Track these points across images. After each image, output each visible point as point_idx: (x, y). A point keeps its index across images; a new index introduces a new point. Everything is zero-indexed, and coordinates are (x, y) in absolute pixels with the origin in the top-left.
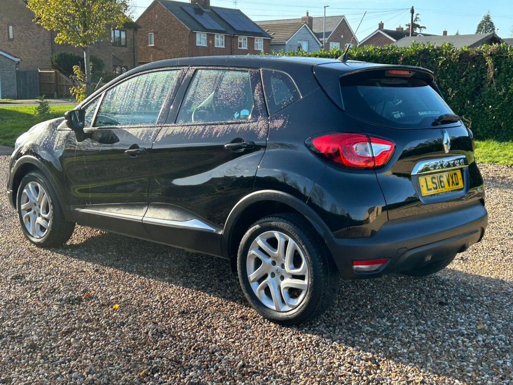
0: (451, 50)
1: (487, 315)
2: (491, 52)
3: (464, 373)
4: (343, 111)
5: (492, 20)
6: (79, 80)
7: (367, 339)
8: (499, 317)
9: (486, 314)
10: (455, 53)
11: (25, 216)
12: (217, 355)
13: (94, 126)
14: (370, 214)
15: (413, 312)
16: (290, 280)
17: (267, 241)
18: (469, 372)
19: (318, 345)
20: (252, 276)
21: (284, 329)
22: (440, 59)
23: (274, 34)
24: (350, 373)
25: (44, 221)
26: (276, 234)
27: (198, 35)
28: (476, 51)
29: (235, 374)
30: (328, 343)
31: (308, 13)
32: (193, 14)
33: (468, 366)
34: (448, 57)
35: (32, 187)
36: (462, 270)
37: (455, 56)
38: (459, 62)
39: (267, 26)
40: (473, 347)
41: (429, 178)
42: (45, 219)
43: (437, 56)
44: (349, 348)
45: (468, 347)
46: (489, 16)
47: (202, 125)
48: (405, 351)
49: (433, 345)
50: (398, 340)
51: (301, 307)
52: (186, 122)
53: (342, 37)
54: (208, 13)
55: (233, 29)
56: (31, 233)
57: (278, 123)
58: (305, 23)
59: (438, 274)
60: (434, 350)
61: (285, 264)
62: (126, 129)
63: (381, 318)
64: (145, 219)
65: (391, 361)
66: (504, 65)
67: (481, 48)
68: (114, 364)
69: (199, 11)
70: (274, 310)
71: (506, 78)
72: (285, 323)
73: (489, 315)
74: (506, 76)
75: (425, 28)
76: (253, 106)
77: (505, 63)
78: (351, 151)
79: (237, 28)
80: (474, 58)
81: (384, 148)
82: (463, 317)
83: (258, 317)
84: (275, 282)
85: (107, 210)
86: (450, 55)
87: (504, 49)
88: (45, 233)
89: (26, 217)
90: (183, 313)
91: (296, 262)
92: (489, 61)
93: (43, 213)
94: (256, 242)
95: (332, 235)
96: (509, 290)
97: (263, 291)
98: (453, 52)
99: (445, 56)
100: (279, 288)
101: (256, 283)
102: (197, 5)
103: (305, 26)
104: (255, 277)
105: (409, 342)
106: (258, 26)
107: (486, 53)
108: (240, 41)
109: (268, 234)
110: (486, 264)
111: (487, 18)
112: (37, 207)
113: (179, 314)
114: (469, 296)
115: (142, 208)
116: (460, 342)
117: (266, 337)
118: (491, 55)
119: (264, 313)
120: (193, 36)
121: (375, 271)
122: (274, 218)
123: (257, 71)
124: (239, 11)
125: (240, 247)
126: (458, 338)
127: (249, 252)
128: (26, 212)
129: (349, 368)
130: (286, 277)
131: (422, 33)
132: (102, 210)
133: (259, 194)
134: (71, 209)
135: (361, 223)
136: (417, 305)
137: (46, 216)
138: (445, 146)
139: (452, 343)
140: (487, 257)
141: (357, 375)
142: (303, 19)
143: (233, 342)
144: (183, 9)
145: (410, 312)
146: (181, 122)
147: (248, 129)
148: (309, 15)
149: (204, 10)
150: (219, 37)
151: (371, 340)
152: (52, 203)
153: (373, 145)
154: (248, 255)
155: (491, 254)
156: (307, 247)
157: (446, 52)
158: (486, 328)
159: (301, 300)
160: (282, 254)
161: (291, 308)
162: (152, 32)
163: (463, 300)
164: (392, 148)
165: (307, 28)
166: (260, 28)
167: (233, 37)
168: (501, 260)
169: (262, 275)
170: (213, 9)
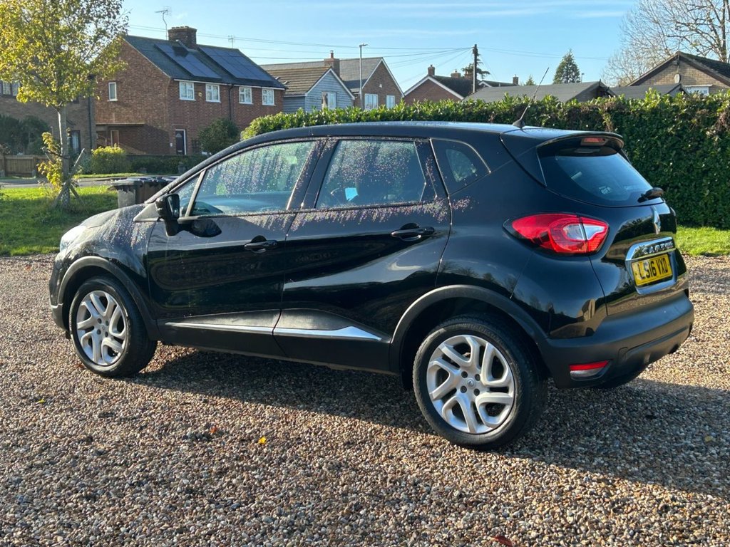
0: (557, 106)
1: (707, 426)
2: (609, 108)
3: (713, 488)
4: (544, 187)
5: (576, 61)
6: (52, 153)
7: (587, 459)
8: (723, 428)
9: (705, 425)
10: (562, 110)
11: (83, 337)
12: (421, 486)
13: (191, 214)
14: (584, 312)
15: (622, 428)
16: (488, 393)
17: (454, 348)
18: (718, 486)
19: (533, 469)
20: (435, 392)
21: (484, 455)
22: (543, 118)
23: (288, 82)
24: (588, 496)
25: (115, 341)
26: (469, 339)
27: (181, 86)
28: (589, 106)
29: (456, 505)
30: (545, 466)
31: (332, 54)
32: (172, 55)
33: (713, 480)
34: (554, 115)
35: (95, 297)
36: (652, 379)
37: (562, 113)
38: (567, 121)
39: (277, 72)
40: (710, 461)
41: (641, 264)
42: (116, 338)
43: (539, 113)
44: (571, 470)
45: (703, 461)
46: (570, 56)
47: (355, 209)
48: (636, 469)
49: (664, 462)
50: (623, 459)
51: (506, 426)
52: (332, 206)
53: (381, 86)
54: (194, 54)
55: (231, 76)
56: (93, 360)
57: (463, 204)
58: (331, 67)
59: (628, 385)
60: (667, 467)
61: (481, 375)
62: (243, 218)
63: (589, 436)
64: (275, 330)
65: (626, 481)
66: (626, 124)
67: (594, 102)
68: (304, 504)
69: (181, 52)
70: (467, 433)
71: (630, 140)
72: (483, 447)
73: (710, 426)
74: (630, 138)
75: (488, 73)
76: (425, 184)
77: (627, 121)
78: (561, 234)
79: (237, 75)
80: (587, 115)
81: (596, 229)
82: (682, 430)
83: (444, 443)
84: (467, 399)
85: (216, 322)
86: (556, 111)
87: (625, 103)
88: (117, 358)
89: (85, 338)
90: (349, 444)
91: (496, 370)
92: (607, 119)
93: (114, 332)
94: (440, 350)
95: (545, 336)
96: (719, 399)
97: (450, 411)
98: (559, 107)
99: (549, 113)
100: (474, 405)
101: (439, 402)
102: (178, 42)
103: (330, 72)
104: (438, 394)
105: (635, 460)
106: (265, 72)
107: (603, 108)
108: (242, 93)
109: (456, 339)
110: (677, 371)
111: (569, 60)
112: (103, 324)
113: (344, 445)
114: (677, 407)
115: (272, 317)
116: (692, 456)
117: (466, 464)
118: (609, 111)
119: (454, 437)
120: (174, 85)
121: (596, 376)
122: (464, 319)
123: (426, 141)
124: (237, 51)
125: (416, 358)
126: (687, 453)
127: (430, 363)
128: (84, 331)
129: (583, 490)
130: (483, 390)
131: (485, 79)
132: (209, 322)
133: (444, 290)
134: (160, 324)
135: (575, 320)
136: (622, 420)
137: (119, 335)
138: (656, 226)
139: (683, 458)
140: (674, 363)
141: (596, 497)
142: (327, 62)
143: (431, 472)
144: (159, 50)
145: (618, 428)
146: (323, 206)
147: (422, 212)
148: (334, 57)
149: (188, 50)
150: (212, 87)
151: (592, 460)
152: (129, 318)
153: (586, 226)
154: (429, 367)
155: (678, 359)
156: (512, 352)
157: (550, 109)
158: (714, 440)
159: (505, 417)
160: (476, 364)
161: (491, 429)
162: (113, 81)
163: (671, 412)
164: (605, 229)
165: (333, 75)
166: (268, 75)
167: (232, 87)
168: (693, 366)
169: (449, 390)
170: (200, 48)
